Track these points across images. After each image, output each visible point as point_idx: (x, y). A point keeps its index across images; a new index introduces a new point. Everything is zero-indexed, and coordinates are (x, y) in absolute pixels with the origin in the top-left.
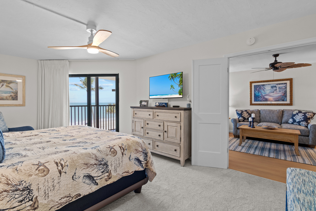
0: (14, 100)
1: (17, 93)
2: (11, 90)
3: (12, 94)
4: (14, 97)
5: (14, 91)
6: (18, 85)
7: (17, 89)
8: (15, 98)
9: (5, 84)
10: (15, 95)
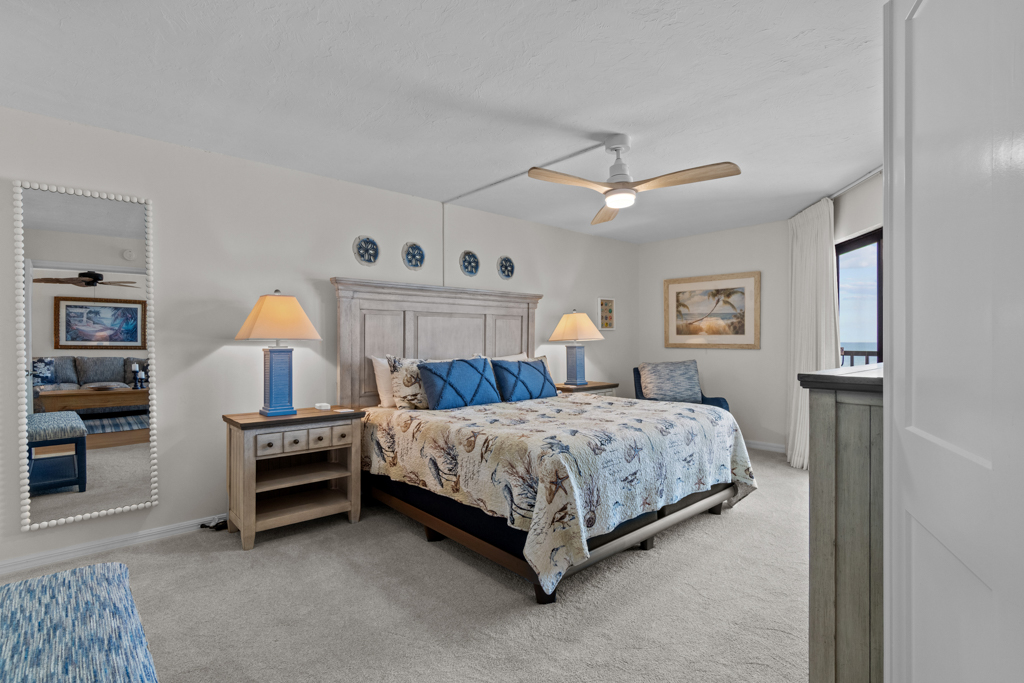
0: (737, 333)
1: (744, 316)
2: (732, 311)
3: (734, 320)
4: (738, 326)
5: (739, 311)
6: (744, 298)
7: (744, 306)
8: (739, 329)
9: (722, 298)
10: (739, 322)
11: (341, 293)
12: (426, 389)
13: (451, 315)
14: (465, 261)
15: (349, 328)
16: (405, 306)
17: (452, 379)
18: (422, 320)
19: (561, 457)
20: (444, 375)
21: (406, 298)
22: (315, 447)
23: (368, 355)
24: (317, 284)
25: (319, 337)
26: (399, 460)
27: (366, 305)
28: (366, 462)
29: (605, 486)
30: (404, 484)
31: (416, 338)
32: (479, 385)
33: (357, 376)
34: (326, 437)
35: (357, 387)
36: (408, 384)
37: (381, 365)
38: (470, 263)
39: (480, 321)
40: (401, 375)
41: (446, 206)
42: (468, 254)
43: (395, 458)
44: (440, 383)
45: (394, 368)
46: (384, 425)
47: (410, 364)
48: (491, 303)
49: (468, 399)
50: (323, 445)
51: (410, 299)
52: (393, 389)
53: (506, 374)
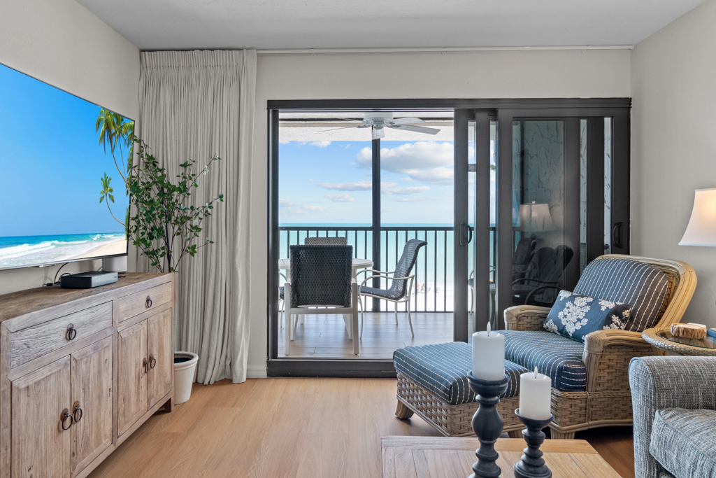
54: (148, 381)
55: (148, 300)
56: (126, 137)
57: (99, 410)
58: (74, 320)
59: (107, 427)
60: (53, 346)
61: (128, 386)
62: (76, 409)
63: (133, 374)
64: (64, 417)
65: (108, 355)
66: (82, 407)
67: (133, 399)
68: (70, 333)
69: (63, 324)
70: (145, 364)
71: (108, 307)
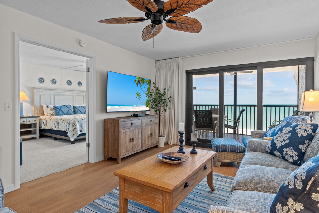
11: (34, 90)
12: (55, 111)
13: (63, 95)
14: (68, 82)
15: (36, 98)
16: (51, 93)
17: (61, 109)
18: (55, 96)
19: (75, 120)
20: (59, 108)
21: (51, 91)
22: (28, 123)
23: (41, 104)
24: (28, 88)
25: (29, 100)
26: (48, 125)
27: (41, 93)
28: (40, 127)
29: (84, 125)
30: (49, 130)
31: (54, 100)
32: (68, 111)
33: (38, 109)
34: (31, 121)
35: (39, 111)
36: (51, 110)
37: (45, 107)
38: (69, 83)
39: (72, 97)
40: (49, 109)
41: (63, 70)
42: (69, 81)
43: (47, 125)
44: (58, 110)
45: (48, 107)
46: (45, 119)
47: (52, 106)
48: (75, 93)
49: (65, 114)
50: (30, 123)
51: (52, 91)
52: (47, 112)
53: (76, 109)
54: (151, 139)
55: (151, 121)
56: (146, 83)
57: (138, 141)
58: (133, 122)
59: (140, 145)
60: (128, 126)
61: (145, 138)
62: (133, 139)
63: (147, 136)
64: (131, 139)
65: (141, 130)
66: (134, 139)
67: (147, 141)
68: (132, 124)
69: (130, 122)
70: (150, 135)
71: (140, 120)
